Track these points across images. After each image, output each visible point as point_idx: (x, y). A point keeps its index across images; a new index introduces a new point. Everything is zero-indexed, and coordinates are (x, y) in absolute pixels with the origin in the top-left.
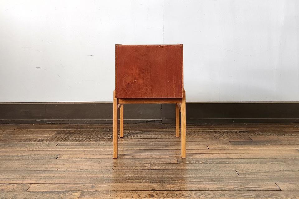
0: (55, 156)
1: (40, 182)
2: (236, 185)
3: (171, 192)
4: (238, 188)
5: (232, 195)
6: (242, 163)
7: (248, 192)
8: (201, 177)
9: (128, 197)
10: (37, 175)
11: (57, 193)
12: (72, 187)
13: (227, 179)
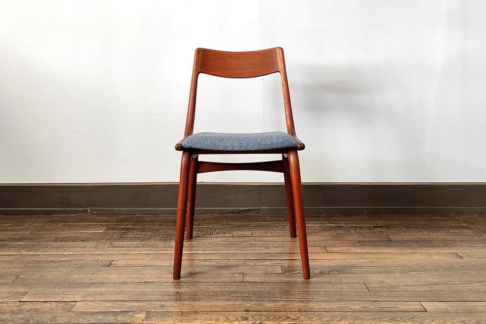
0: (107, 262)
1: (88, 299)
2: (364, 304)
3: (272, 313)
4: (365, 307)
5: (357, 318)
6: (374, 273)
7: (380, 313)
8: (315, 293)
9: (212, 320)
10: (84, 290)
11: (112, 314)
12: (133, 306)
13: (351, 295)
